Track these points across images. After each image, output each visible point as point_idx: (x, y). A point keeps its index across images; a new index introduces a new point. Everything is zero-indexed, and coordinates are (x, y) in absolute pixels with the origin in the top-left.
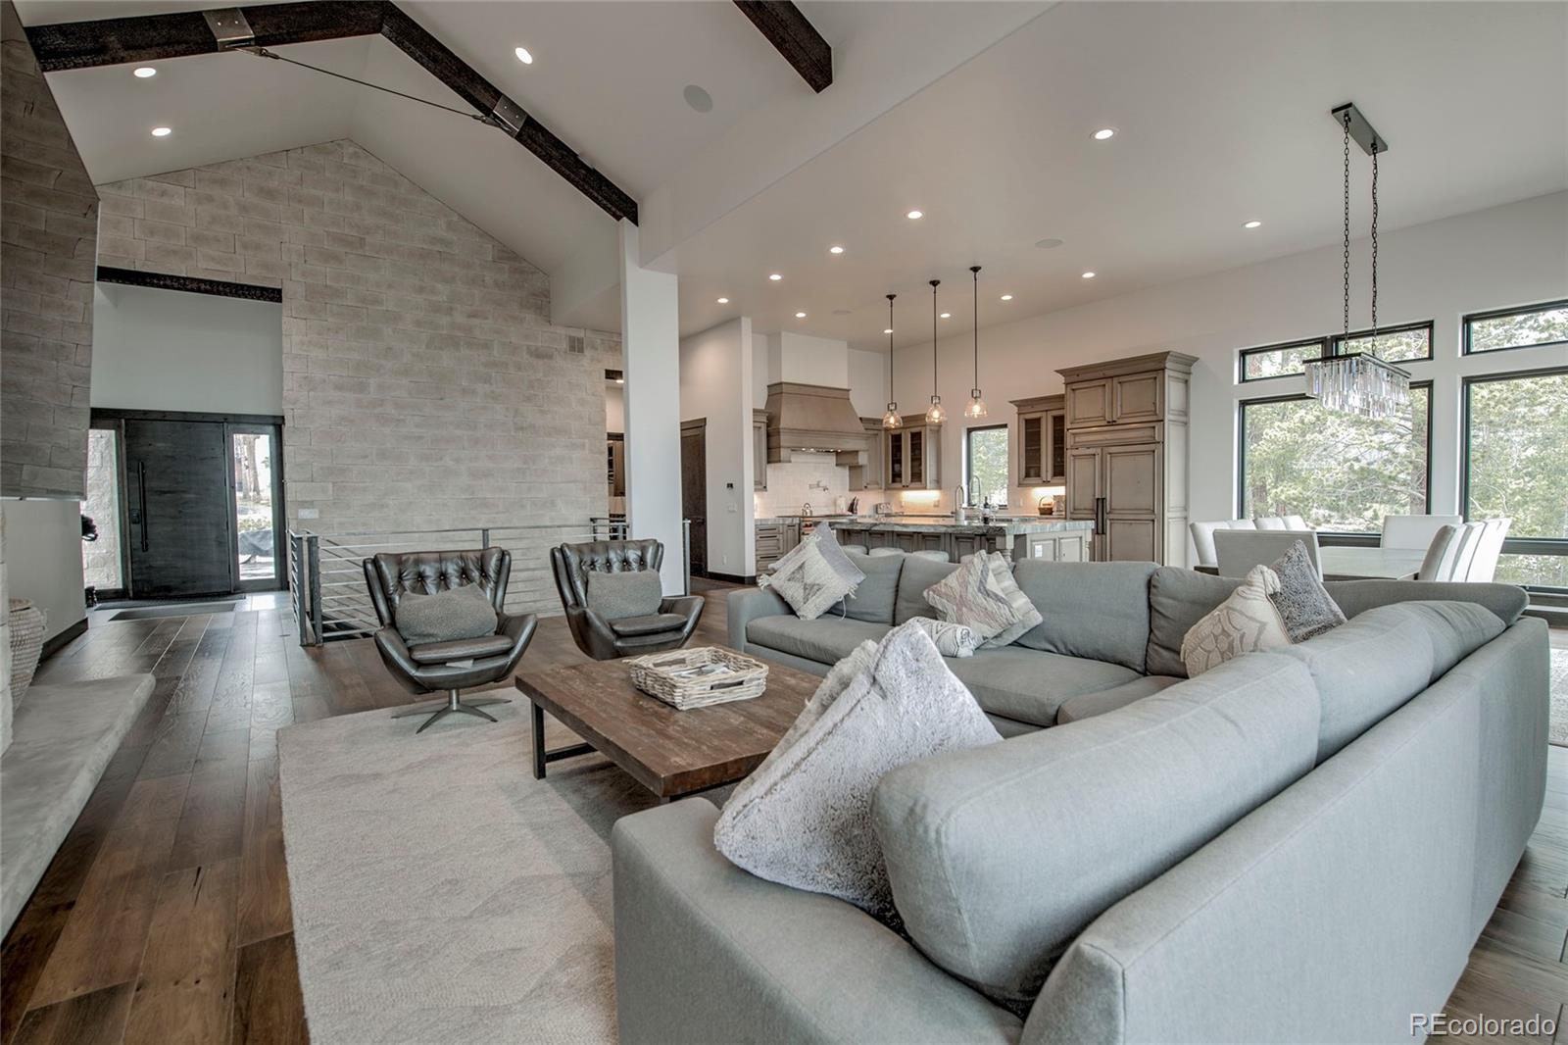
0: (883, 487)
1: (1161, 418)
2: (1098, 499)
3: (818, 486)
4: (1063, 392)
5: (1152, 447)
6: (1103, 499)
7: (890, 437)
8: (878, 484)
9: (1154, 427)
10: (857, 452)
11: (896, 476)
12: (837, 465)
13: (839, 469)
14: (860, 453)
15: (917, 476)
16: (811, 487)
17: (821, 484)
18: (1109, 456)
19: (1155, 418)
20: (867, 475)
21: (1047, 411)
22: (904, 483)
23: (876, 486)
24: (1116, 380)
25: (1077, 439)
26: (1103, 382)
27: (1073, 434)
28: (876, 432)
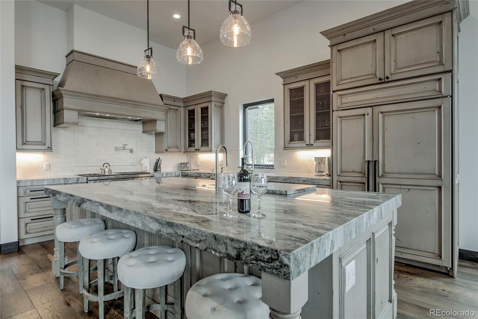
0: (183, 150)
1: (448, 68)
2: (369, 162)
3: (124, 148)
4: (329, 57)
5: (437, 102)
6: (375, 161)
7: (187, 112)
8: (178, 148)
9: (440, 79)
10: (156, 120)
11: (192, 142)
12: (143, 132)
13: (145, 136)
14: (158, 122)
15: (205, 141)
16: (117, 149)
17: (127, 147)
18: (380, 115)
19: (440, 69)
20: (168, 141)
21: (309, 79)
22: (196, 147)
23: (176, 150)
24: (388, 34)
25: (344, 100)
26: (372, 38)
27: (340, 95)
28: (176, 108)
